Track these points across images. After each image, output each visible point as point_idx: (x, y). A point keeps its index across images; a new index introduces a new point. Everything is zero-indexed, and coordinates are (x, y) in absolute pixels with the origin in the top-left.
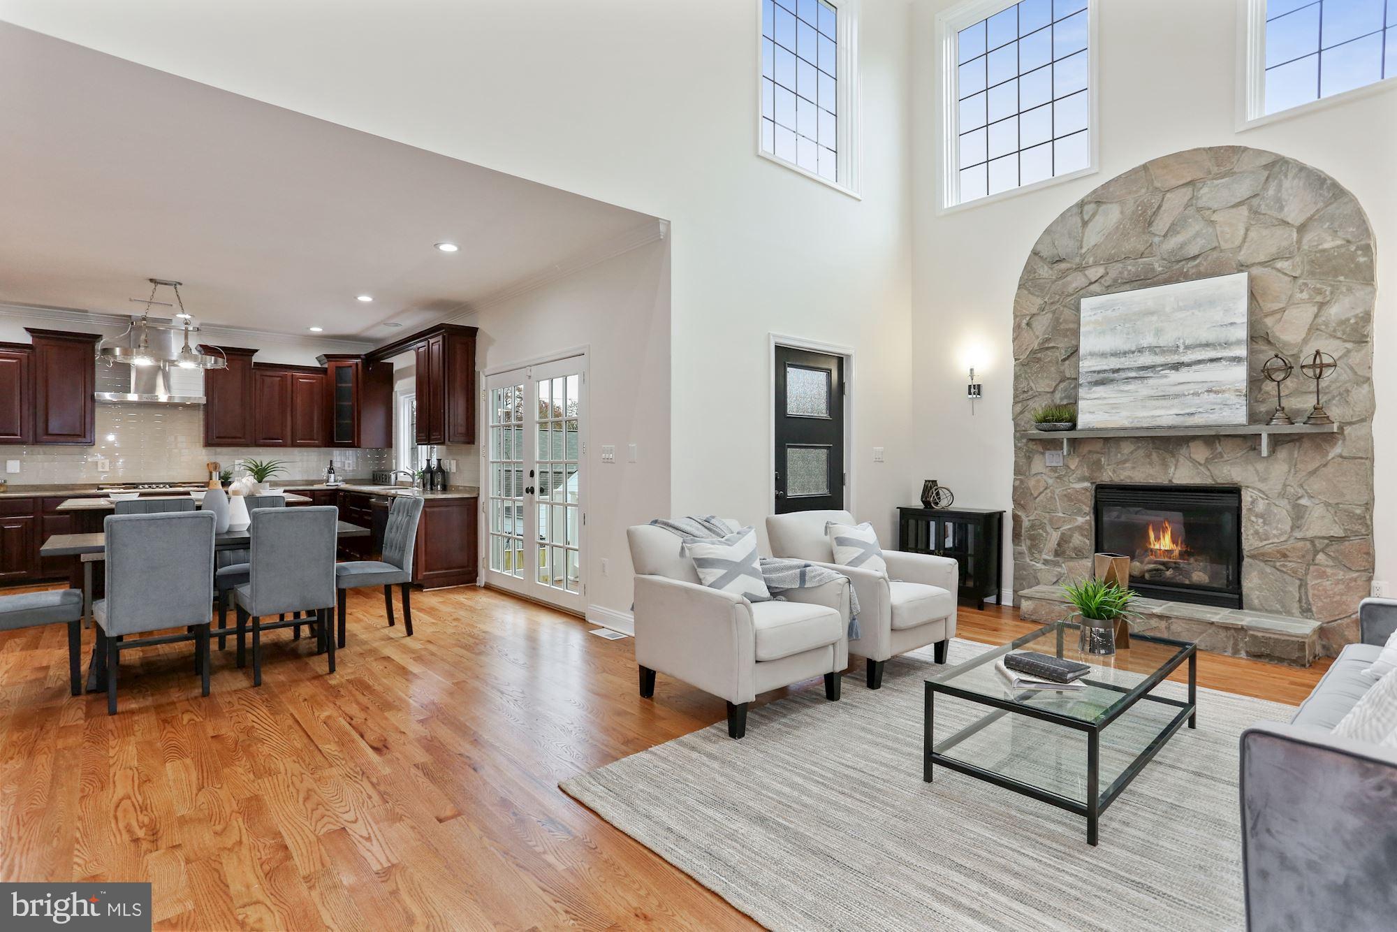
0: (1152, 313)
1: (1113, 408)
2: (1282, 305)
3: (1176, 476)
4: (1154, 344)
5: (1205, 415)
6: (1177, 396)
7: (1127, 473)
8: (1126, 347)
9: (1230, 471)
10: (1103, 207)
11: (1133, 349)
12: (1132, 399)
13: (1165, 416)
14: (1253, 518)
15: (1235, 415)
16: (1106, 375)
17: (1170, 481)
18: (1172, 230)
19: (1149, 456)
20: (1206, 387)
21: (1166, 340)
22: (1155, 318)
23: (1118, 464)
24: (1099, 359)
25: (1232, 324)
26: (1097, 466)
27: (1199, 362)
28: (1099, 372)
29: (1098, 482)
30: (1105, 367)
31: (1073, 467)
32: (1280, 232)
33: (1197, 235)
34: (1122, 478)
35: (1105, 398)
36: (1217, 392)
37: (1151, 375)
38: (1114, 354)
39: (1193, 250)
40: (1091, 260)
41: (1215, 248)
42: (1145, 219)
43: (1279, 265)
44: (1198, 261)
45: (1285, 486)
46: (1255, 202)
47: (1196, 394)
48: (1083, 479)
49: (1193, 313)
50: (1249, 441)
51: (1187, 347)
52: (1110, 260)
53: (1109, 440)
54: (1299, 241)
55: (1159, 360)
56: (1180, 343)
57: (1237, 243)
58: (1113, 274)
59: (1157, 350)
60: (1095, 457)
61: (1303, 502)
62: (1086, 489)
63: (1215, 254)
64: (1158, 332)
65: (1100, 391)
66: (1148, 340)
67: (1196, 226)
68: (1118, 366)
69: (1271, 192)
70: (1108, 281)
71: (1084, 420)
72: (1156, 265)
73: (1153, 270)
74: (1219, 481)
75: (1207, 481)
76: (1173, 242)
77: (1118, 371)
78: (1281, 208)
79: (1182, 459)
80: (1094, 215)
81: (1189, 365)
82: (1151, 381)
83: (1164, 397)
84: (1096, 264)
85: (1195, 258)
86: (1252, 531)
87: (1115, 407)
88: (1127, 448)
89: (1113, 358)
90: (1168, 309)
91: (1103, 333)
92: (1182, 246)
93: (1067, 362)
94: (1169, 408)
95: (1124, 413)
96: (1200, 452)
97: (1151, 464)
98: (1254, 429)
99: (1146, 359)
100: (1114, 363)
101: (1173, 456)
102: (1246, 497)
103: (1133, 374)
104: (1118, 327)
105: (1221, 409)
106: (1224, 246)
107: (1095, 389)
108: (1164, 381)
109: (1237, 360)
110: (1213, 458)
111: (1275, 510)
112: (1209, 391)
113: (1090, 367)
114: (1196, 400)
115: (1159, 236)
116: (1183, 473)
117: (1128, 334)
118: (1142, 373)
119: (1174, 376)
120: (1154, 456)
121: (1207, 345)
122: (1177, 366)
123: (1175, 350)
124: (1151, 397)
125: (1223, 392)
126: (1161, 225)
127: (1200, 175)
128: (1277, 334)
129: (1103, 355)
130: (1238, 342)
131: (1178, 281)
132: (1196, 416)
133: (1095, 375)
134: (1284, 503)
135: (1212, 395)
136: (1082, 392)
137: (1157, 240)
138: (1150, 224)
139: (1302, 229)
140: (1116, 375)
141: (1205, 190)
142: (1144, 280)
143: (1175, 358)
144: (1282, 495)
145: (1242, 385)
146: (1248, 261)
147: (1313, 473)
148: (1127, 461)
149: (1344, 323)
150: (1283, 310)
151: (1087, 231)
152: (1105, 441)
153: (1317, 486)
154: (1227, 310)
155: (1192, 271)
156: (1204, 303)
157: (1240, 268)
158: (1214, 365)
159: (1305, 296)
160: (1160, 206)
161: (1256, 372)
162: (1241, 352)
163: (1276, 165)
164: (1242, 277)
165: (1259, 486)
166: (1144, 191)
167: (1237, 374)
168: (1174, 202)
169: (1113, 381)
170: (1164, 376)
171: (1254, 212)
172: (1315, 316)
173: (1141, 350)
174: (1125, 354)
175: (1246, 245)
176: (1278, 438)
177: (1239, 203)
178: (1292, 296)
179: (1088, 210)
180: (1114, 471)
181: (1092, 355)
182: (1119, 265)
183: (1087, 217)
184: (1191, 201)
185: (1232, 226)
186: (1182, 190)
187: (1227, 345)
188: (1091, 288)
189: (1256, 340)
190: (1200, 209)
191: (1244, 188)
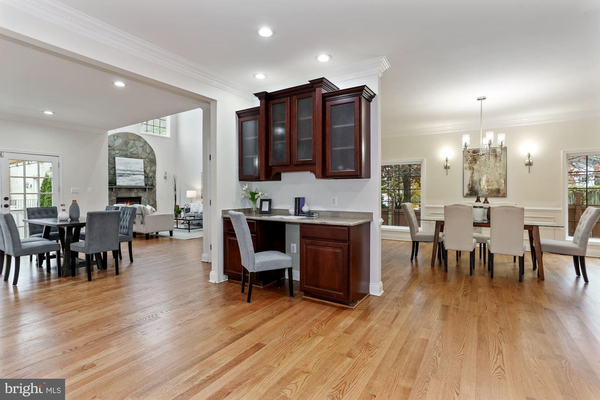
4: (130, 170)
6: (134, 180)
7: (123, 195)
8: (125, 169)
9: (141, 194)
10: (118, 138)
11: (126, 170)
13: (133, 184)
14: (143, 202)
15: (143, 184)
17: (131, 196)
18: (132, 147)
19: (127, 191)
21: (132, 169)
22: (130, 164)
23: (122, 193)
26: (117, 194)
27: (137, 174)
28: (120, 174)
29: (118, 197)
30: (121, 173)
31: (112, 194)
32: (146, 154)
33: (135, 150)
38: (123, 170)
39: (135, 153)
40: (116, 149)
42: (126, 143)
43: (146, 159)
46: (143, 147)
47: (137, 180)
48: (115, 197)
50: (144, 189)
51: (135, 171)
52: (120, 150)
53: (120, 188)
54: (148, 156)
58: (120, 153)
60: (117, 192)
61: (149, 199)
62: (115, 199)
63: (138, 154)
64: (131, 167)
65: (121, 178)
66: (129, 169)
67: (135, 148)
69: (145, 146)
70: (119, 154)
71: (118, 184)
72: (128, 154)
74: (139, 196)
75: (137, 196)
76: (131, 150)
77: (124, 174)
78: (146, 150)
79: (133, 192)
80: (117, 139)
81: (136, 174)
83: (133, 180)
84: (117, 150)
85: (135, 154)
87: (124, 181)
88: (123, 190)
89: (123, 171)
90: (132, 163)
91: (120, 165)
92: (133, 151)
93: (111, 170)
94: (134, 182)
95: (126, 183)
96: (135, 191)
97: (128, 193)
98: (146, 187)
99: (129, 172)
101: (131, 192)
102: (142, 199)
103: (127, 175)
106: (139, 154)
107: (120, 177)
109: (142, 174)
110: (138, 192)
111: (146, 201)
116: (133, 195)
118: (128, 175)
119: (134, 176)
120: (128, 192)
121: (138, 171)
122: (134, 174)
123: (133, 171)
124: (130, 180)
126: (129, 146)
127: (136, 139)
129: (121, 170)
130: (143, 172)
131: (132, 158)
134: (147, 199)
136: (117, 177)
137: (128, 148)
138: (127, 145)
139: (149, 154)
141: (136, 142)
142: (126, 156)
143: (133, 173)
144: (147, 198)
145: (144, 179)
146: (143, 157)
147: (150, 194)
148: (123, 192)
149: (153, 170)
150: (147, 167)
151: (115, 142)
152: (119, 188)
153: (151, 196)
154: (141, 166)
155: (134, 157)
156: (138, 163)
157: (142, 158)
158: (140, 175)
159: (149, 165)
160: (129, 142)
161: (145, 177)
162: (143, 173)
163: (145, 142)
164: (142, 160)
165: (144, 197)
166: (126, 138)
167: (143, 177)
168: (131, 142)
169: (123, 176)
170: (132, 176)
171: (143, 149)
172: (150, 169)
173: (128, 170)
174: (125, 170)
175: (142, 154)
176: (148, 189)
177: (141, 147)
178: (148, 165)
179: (116, 137)
180: (121, 195)
181: (118, 170)
182: (122, 151)
183: (115, 139)
184: (134, 143)
185: (140, 150)
186: (133, 141)
187: (141, 172)
188: (117, 155)
189: (145, 172)
190: (135, 145)
191: (142, 144)
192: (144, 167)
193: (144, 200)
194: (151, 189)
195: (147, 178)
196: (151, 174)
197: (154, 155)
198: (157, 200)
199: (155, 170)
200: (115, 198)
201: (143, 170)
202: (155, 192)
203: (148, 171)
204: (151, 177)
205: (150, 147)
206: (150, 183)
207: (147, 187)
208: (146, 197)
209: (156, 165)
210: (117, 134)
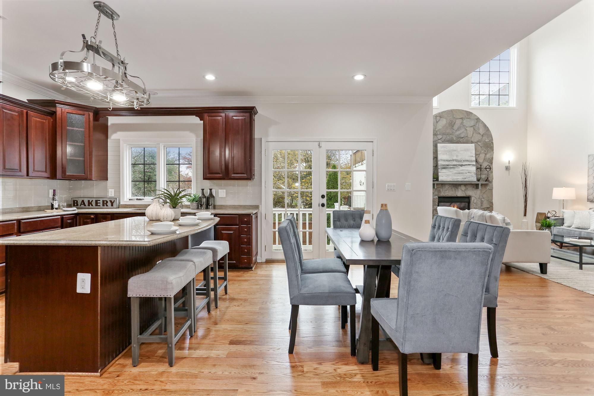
0: (455, 151)
1: (448, 176)
2: (479, 153)
3: (458, 194)
4: (456, 159)
5: (468, 178)
6: (462, 173)
7: (447, 193)
8: (450, 159)
9: (470, 192)
10: (442, 118)
12: (452, 173)
13: (459, 178)
14: (474, 204)
15: (474, 179)
16: (445, 166)
17: (457, 195)
18: (458, 129)
19: (452, 189)
20: (468, 171)
21: (459, 158)
22: (456, 152)
23: (445, 191)
24: (443, 162)
25: (472, 156)
26: (439, 191)
27: (466, 165)
28: (444, 165)
29: (440, 196)
30: (445, 164)
32: (479, 135)
33: (463, 132)
34: (446, 195)
35: (445, 173)
36: (470, 173)
37: (456, 167)
38: (447, 161)
39: (462, 136)
40: (439, 133)
41: (467, 136)
42: (451, 124)
43: (479, 143)
44: (463, 139)
45: (480, 196)
46: (474, 127)
47: (466, 173)
49: (464, 152)
50: (476, 186)
51: (463, 161)
52: (444, 134)
54: (482, 139)
55: (458, 163)
56: (462, 159)
57: (471, 136)
58: (444, 138)
59: (457, 161)
60: (439, 189)
61: (483, 200)
62: (438, 199)
63: (466, 138)
64: (457, 156)
65: (444, 170)
66: (455, 158)
67: (463, 130)
68: (448, 164)
69: (477, 126)
70: (443, 140)
71: (440, 179)
72: (454, 138)
73: (453, 139)
74: (467, 195)
75: (465, 195)
76: (458, 133)
77: (448, 165)
78: (479, 130)
79: (459, 189)
80: (439, 120)
81: (464, 165)
82: (456, 169)
83: (459, 173)
84: (440, 134)
85: (462, 138)
86: (473, 207)
87: (448, 175)
88: (447, 187)
89: (447, 162)
90: (459, 150)
91: (444, 154)
92: (460, 134)
94: (461, 176)
95: (450, 177)
96: (463, 188)
97: (452, 191)
98: (478, 183)
99: (455, 163)
100: (447, 163)
101: (457, 189)
102: (473, 199)
103: (452, 167)
104: (448, 153)
105: (471, 177)
106: (469, 136)
107: (443, 170)
108: (459, 169)
109: (473, 165)
110: (466, 189)
111: (478, 202)
112: (469, 172)
113: (441, 163)
114: (466, 175)
115: (455, 130)
116: (460, 193)
117: (450, 155)
118: (454, 167)
119: (461, 168)
121: (467, 161)
122: (462, 165)
123: (461, 161)
124: (456, 173)
125: (472, 173)
126: (456, 127)
127: (464, 117)
128: (478, 160)
129: (444, 161)
130: (474, 161)
131: (459, 143)
132: (466, 179)
133: (443, 166)
134: (479, 200)
135: (469, 174)
136: (439, 170)
137: (454, 131)
138: (453, 126)
139: (482, 136)
140: (448, 166)
141: (464, 121)
142: (451, 141)
143: (461, 163)
144: (479, 198)
145: (475, 172)
146: (474, 141)
147: (484, 193)
148: (447, 190)
149: (489, 159)
150: (479, 154)
151: (438, 124)
152: (442, 184)
153: (485, 196)
154: (471, 153)
155: (462, 141)
156: (466, 150)
157: (472, 143)
158: (469, 166)
159: (483, 151)
160: (455, 122)
161: (477, 168)
162: (474, 163)
163: (478, 119)
164: (473, 145)
165: (475, 196)
166: (451, 117)
167: (474, 168)
168: (458, 122)
169: (447, 168)
170: (459, 168)
171: (474, 129)
172: (485, 157)
173: (453, 160)
174: (450, 161)
175: (473, 137)
176: (482, 185)
177: (471, 127)
178: (481, 151)
179: (438, 118)
180: (444, 193)
181: (442, 160)
182: (445, 136)
183: (437, 121)
184: (462, 123)
185: (470, 131)
186: (460, 120)
187: (472, 161)
188: (440, 141)
189: (476, 161)
190: (464, 126)
191: (472, 123)
192: (476, 155)
193: (475, 201)
194: (486, 185)
195: (479, 170)
196: (485, 165)
197: (490, 136)
198: (493, 201)
199: (493, 158)
200: (437, 197)
201: (474, 159)
202: (491, 190)
203: (481, 160)
204: (486, 168)
205: (485, 126)
206: (483, 177)
207: (480, 183)
208: (477, 196)
209: (493, 150)
210: (439, 113)
